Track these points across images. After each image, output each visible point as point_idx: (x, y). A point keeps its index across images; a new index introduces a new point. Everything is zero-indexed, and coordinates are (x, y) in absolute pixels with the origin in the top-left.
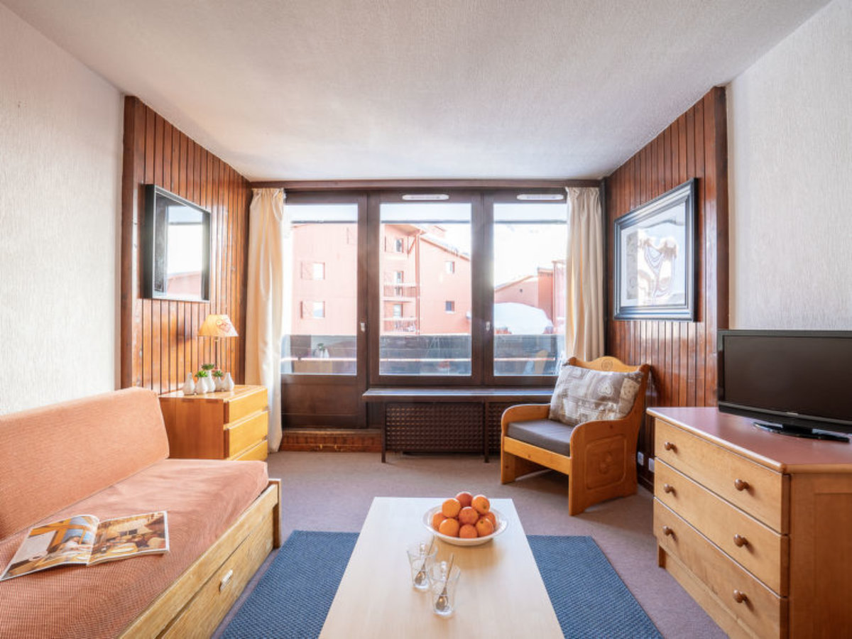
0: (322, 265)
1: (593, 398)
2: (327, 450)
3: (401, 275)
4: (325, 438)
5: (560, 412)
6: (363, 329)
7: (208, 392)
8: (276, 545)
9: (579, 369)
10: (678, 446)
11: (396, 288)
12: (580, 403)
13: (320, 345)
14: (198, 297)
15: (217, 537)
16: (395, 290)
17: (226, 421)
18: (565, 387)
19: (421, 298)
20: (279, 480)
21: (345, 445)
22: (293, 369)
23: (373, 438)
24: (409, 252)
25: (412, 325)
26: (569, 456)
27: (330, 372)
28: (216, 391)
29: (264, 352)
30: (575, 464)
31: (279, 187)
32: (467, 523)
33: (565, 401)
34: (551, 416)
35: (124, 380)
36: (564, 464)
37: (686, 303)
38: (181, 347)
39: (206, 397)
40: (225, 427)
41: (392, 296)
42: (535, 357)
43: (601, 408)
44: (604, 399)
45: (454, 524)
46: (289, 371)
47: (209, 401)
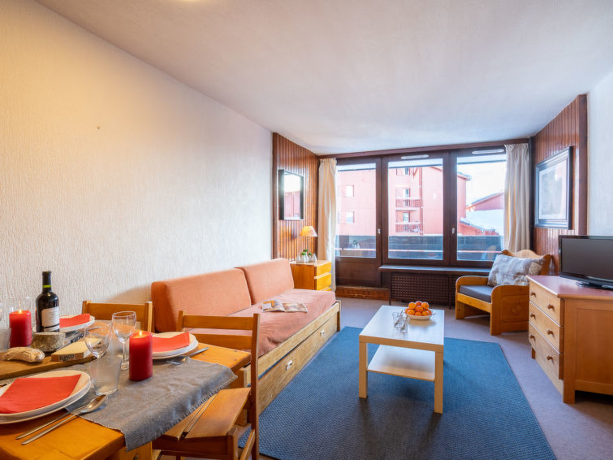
0: (352, 187)
1: (512, 273)
2: (359, 297)
3: (408, 191)
4: (357, 291)
5: (493, 281)
6: (379, 233)
7: (306, 262)
8: (338, 329)
9: (507, 256)
10: (536, 293)
11: (405, 201)
12: (505, 276)
13: (354, 241)
14: (298, 218)
15: (320, 315)
16: (404, 203)
17: (315, 275)
18: (497, 267)
19: (424, 208)
20: (340, 301)
21: (369, 296)
22: (341, 254)
23: (384, 293)
24: (414, 174)
25: (417, 227)
26: (490, 302)
27: (361, 256)
28: (309, 262)
29: (327, 245)
30: (494, 307)
31: (334, 158)
32: (418, 311)
33: (497, 275)
34: (488, 283)
35: (274, 255)
36: (488, 307)
37: (566, 219)
38: (293, 241)
39: (305, 264)
40: (315, 278)
41: (403, 207)
42: (487, 250)
43: (517, 279)
44: (519, 274)
45: (413, 312)
46: (339, 255)
47: (308, 266)
